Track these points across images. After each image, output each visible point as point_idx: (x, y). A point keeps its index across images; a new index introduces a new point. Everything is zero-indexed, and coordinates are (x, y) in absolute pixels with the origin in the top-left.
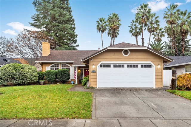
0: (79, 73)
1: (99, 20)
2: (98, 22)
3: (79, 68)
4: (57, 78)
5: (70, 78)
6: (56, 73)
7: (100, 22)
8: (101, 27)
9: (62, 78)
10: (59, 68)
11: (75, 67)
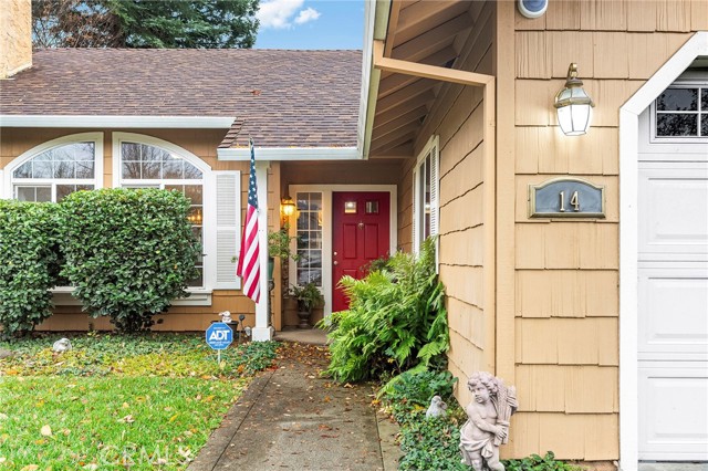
0: (284, 230)
3: (290, 175)
4: (67, 282)
5: (199, 282)
6: (49, 229)
9: (114, 280)
10: (98, 182)
11: (248, 168)
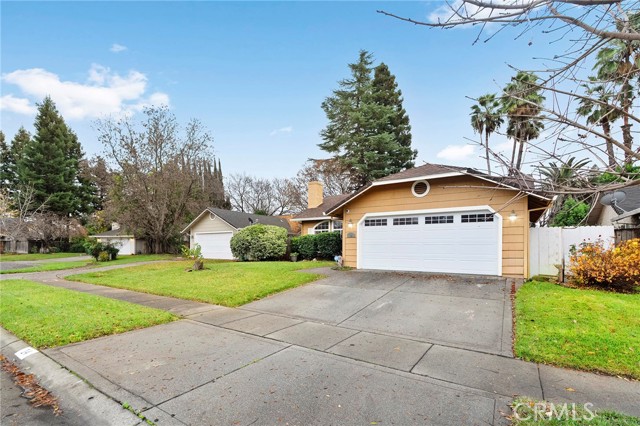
1: (478, 103)
2: (475, 107)
7: (480, 106)
8: (484, 119)
10: (328, 230)
